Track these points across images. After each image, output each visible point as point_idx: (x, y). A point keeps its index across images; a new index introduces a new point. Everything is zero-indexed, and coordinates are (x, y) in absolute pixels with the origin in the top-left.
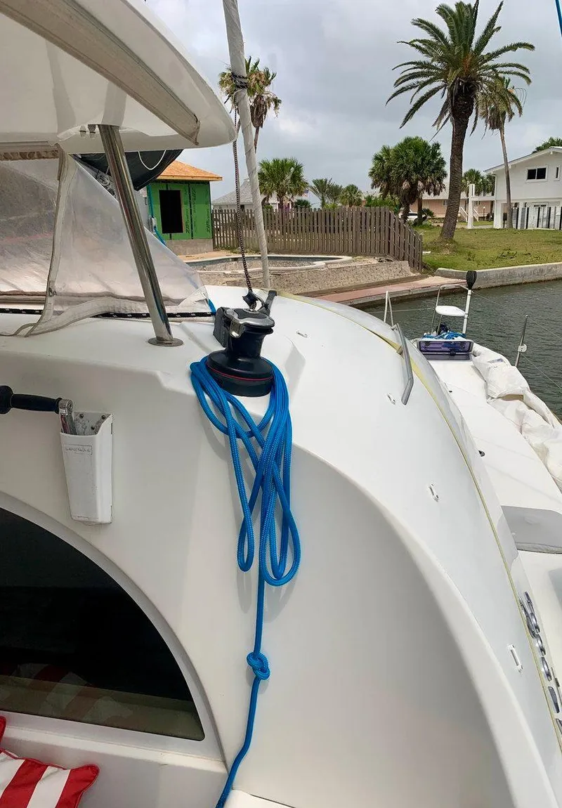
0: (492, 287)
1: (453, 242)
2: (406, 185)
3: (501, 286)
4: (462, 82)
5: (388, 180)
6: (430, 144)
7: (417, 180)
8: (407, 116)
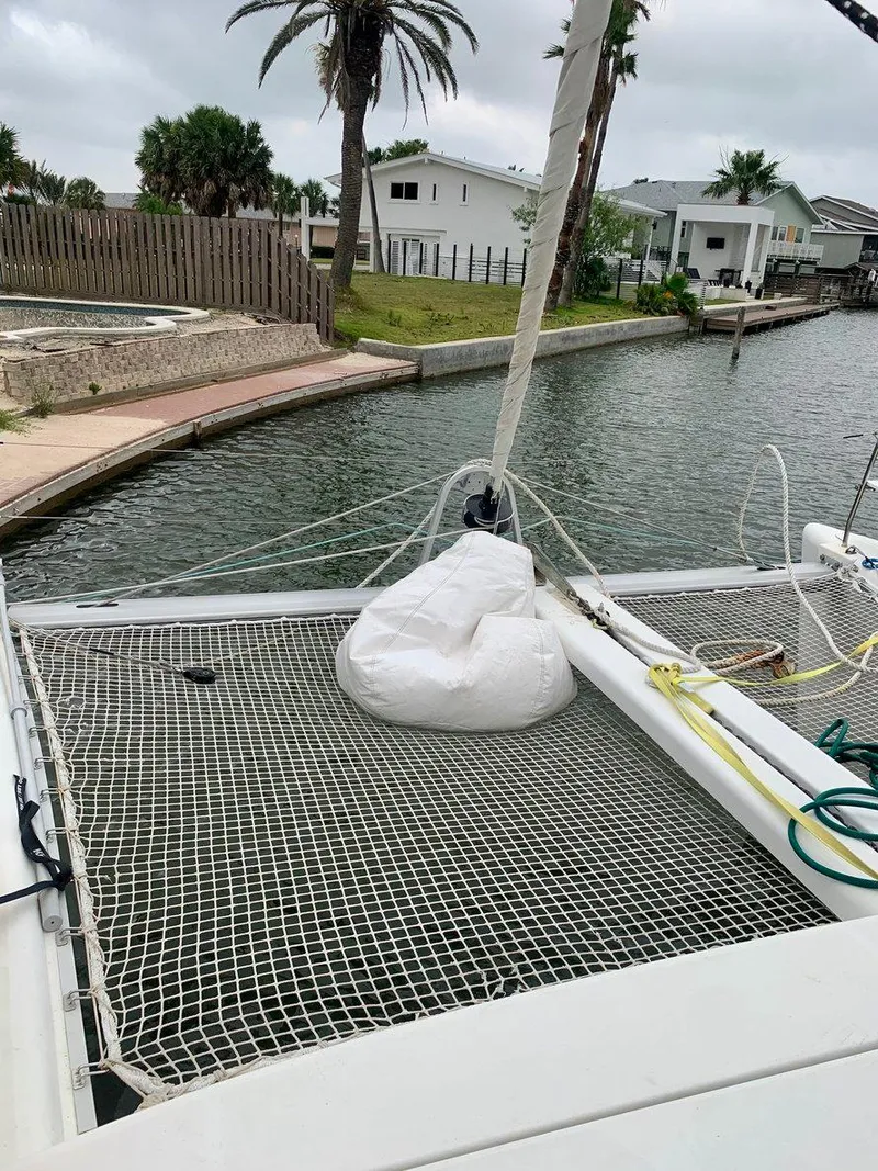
0: (448, 375)
1: (352, 292)
2: (209, 187)
3: (459, 373)
4: (362, 12)
5: (173, 174)
6: (245, 123)
7: (228, 181)
8: (266, 60)
